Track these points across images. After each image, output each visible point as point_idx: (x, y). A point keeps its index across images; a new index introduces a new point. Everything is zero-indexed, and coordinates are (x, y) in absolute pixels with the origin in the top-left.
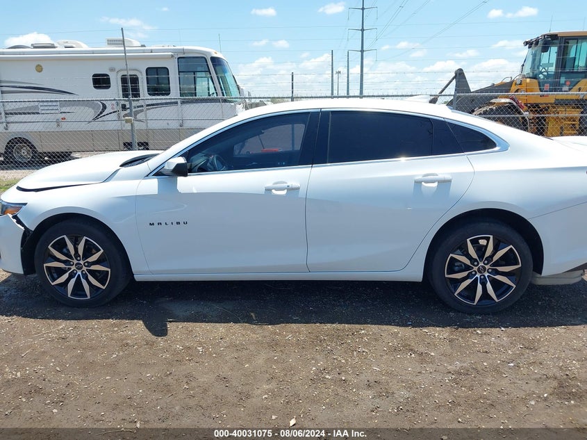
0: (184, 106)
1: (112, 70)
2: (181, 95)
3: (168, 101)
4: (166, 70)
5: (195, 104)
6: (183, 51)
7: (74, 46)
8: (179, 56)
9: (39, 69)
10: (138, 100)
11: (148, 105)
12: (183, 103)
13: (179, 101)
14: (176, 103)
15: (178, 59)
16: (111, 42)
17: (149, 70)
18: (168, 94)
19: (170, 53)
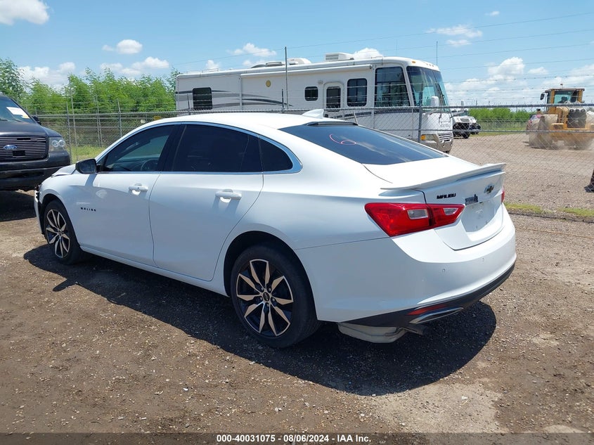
0: (377, 116)
1: (320, 83)
2: (376, 104)
3: (365, 111)
4: (364, 81)
5: (388, 114)
6: (382, 62)
7: (296, 62)
8: (378, 67)
9: (268, 84)
10: (338, 111)
11: (347, 115)
12: (376, 113)
13: (373, 112)
14: (370, 113)
15: (376, 70)
16: (329, 57)
17: (350, 82)
18: (364, 104)
19: (369, 65)
